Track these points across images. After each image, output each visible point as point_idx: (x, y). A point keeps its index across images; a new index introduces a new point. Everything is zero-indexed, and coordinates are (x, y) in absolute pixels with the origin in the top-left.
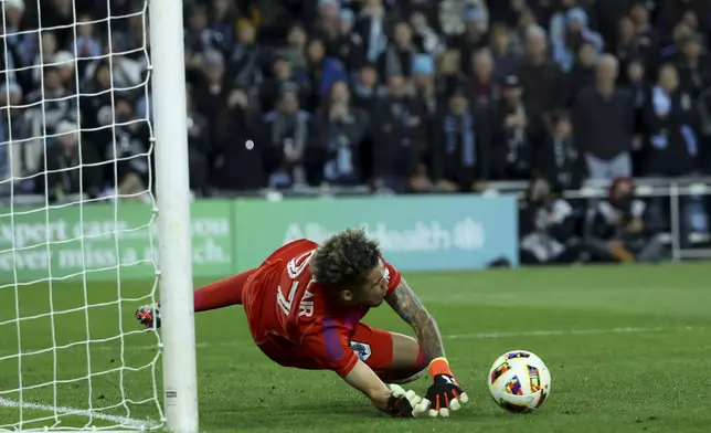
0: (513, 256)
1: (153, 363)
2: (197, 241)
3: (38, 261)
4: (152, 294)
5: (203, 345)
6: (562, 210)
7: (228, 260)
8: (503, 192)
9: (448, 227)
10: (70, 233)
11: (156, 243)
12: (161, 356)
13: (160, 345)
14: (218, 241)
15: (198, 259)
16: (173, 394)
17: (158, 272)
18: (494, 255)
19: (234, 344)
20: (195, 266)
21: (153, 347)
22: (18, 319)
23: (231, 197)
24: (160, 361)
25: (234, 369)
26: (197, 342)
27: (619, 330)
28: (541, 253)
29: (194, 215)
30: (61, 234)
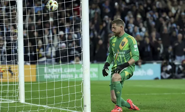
0: (160, 77)
1: (81, 99)
2: (91, 73)
3: (56, 76)
4: (81, 84)
5: (92, 95)
6: (169, 67)
7: (97, 77)
8: (158, 63)
9: (146, 70)
10: (63, 70)
11: (82, 73)
12: (83, 97)
13: (83, 95)
14: (95, 73)
15: (91, 77)
16: (86, 106)
17: (83, 79)
18: (155, 77)
19: (99, 95)
20: (90, 78)
21: (81, 95)
22: (54, 89)
23: (98, 63)
24: (83, 99)
25: (99, 101)
26: (91, 95)
27: (183, 93)
28: (164, 77)
29: (91, 67)
30: (61, 71)
